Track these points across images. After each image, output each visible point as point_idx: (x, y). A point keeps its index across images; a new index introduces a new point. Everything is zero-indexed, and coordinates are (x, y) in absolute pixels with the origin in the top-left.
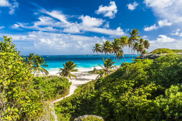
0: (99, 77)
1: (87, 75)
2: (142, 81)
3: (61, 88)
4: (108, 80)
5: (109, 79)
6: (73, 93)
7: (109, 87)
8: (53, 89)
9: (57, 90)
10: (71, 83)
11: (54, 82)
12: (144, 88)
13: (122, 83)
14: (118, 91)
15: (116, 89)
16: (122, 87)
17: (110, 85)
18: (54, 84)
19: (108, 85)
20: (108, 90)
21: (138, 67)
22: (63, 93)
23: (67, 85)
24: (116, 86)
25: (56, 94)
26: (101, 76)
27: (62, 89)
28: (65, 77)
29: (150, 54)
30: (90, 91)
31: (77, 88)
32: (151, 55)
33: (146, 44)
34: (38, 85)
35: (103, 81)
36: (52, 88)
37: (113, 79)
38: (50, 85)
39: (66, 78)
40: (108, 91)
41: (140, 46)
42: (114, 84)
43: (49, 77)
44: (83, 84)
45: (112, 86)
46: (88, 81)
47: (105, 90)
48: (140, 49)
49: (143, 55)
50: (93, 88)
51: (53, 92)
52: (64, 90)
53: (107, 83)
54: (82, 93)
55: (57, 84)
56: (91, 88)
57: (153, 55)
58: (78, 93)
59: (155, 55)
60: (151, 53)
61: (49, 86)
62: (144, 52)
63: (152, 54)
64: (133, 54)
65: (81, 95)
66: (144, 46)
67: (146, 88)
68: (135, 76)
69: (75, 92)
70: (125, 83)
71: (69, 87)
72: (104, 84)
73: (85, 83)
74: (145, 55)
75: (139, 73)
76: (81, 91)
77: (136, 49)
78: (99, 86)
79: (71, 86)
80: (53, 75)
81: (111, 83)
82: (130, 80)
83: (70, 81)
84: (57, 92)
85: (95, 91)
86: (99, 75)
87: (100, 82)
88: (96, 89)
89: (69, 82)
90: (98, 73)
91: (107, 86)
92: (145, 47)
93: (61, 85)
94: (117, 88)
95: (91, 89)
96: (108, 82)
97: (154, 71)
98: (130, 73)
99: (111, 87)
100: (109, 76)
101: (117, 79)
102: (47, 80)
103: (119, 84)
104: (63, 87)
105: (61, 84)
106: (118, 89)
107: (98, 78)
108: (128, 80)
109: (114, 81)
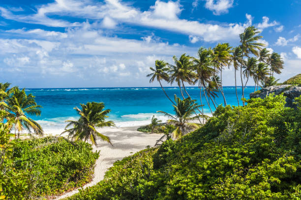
0: (165, 139)
1: (136, 136)
2: (264, 149)
3: (73, 165)
4: (185, 146)
5: (187, 145)
6: (102, 179)
7: (188, 163)
8: (55, 169)
9: (64, 172)
10: (97, 156)
11: (57, 151)
12: (268, 166)
13: (217, 155)
14: (208, 172)
15: (203, 169)
16: (218, 165)
17: (190, 160)
18: (58, 157)
19: (184, 159)
20: (185, 170)
21: (254, 116)
22: (79, 179)
23: (88, 160)
24: (203, 161)
25: (61, 180)
26: (168, 138)
27: (75, 168)
28: (84, 140)
29: (282, 87)
30: (143, 172)
31: (112, 166)
32: (286, 89)
33: (276, 62)
34: (19, 159)
35: (172, 149)
36: (53, 165)
37: (196, 145)
38: (49, 160)
39: (86, 142)
40: (184, 173)
41: (260, 66)
42: (200, 157)
43: (46, 140)
44: (127, 156)
45: (196, 162)
46: (139, 150)
47: (177, 170)
48: (260, 74)
49: (268, 88)
50: (151, 166)
51: (54, 175)
52: (80, 170)
53: (182, 155)
54: (125, 178)
55: (64, 156)
56: (145, 166)
57: (289, 88)
58: (114, 178)
59: (295, 88)
60: (285, 83)
61: (46, 161)
62: (269, 82)
63: (288, 86)
64: (244, 85)
65: (121, 182)
66: (269, 67)
67: (272, 166)
68: (249, 138)
69: (107, 174)
70: (226, 154)
71: (92, 164)
72: (175, 156)
73: (130, 154)
74: (272, 88)
75: (258, 132)
76: (122, 174)
77: (251, 73)
78: (165, 162)
79: (98, 162)
80: (54, 135)
81: (192, 153)
82: (236, 147)
83: (95, 149)
84: (64, 177)
85: (154, 174)
86: (163, 134)
87: (167, 151)
88: (156, 167)
89: (94, 151)
90: (161, 131)
91: (182, 162)
92: (273, 69)
93: (74, 159)
94: (206, 167)
95: (146, 168)
96: (185, 152)
97: (292, 125)
98: (235, 130)
99: (191, 163)
100: (187, 138)
101: (206, 144)
102: (40, 147)
103: (209, 156)
104: (79, 164)
105: (74, 156)
106: (208, 168)
107: (160, 143)
108: (230, 147)
109: (198, 149)
